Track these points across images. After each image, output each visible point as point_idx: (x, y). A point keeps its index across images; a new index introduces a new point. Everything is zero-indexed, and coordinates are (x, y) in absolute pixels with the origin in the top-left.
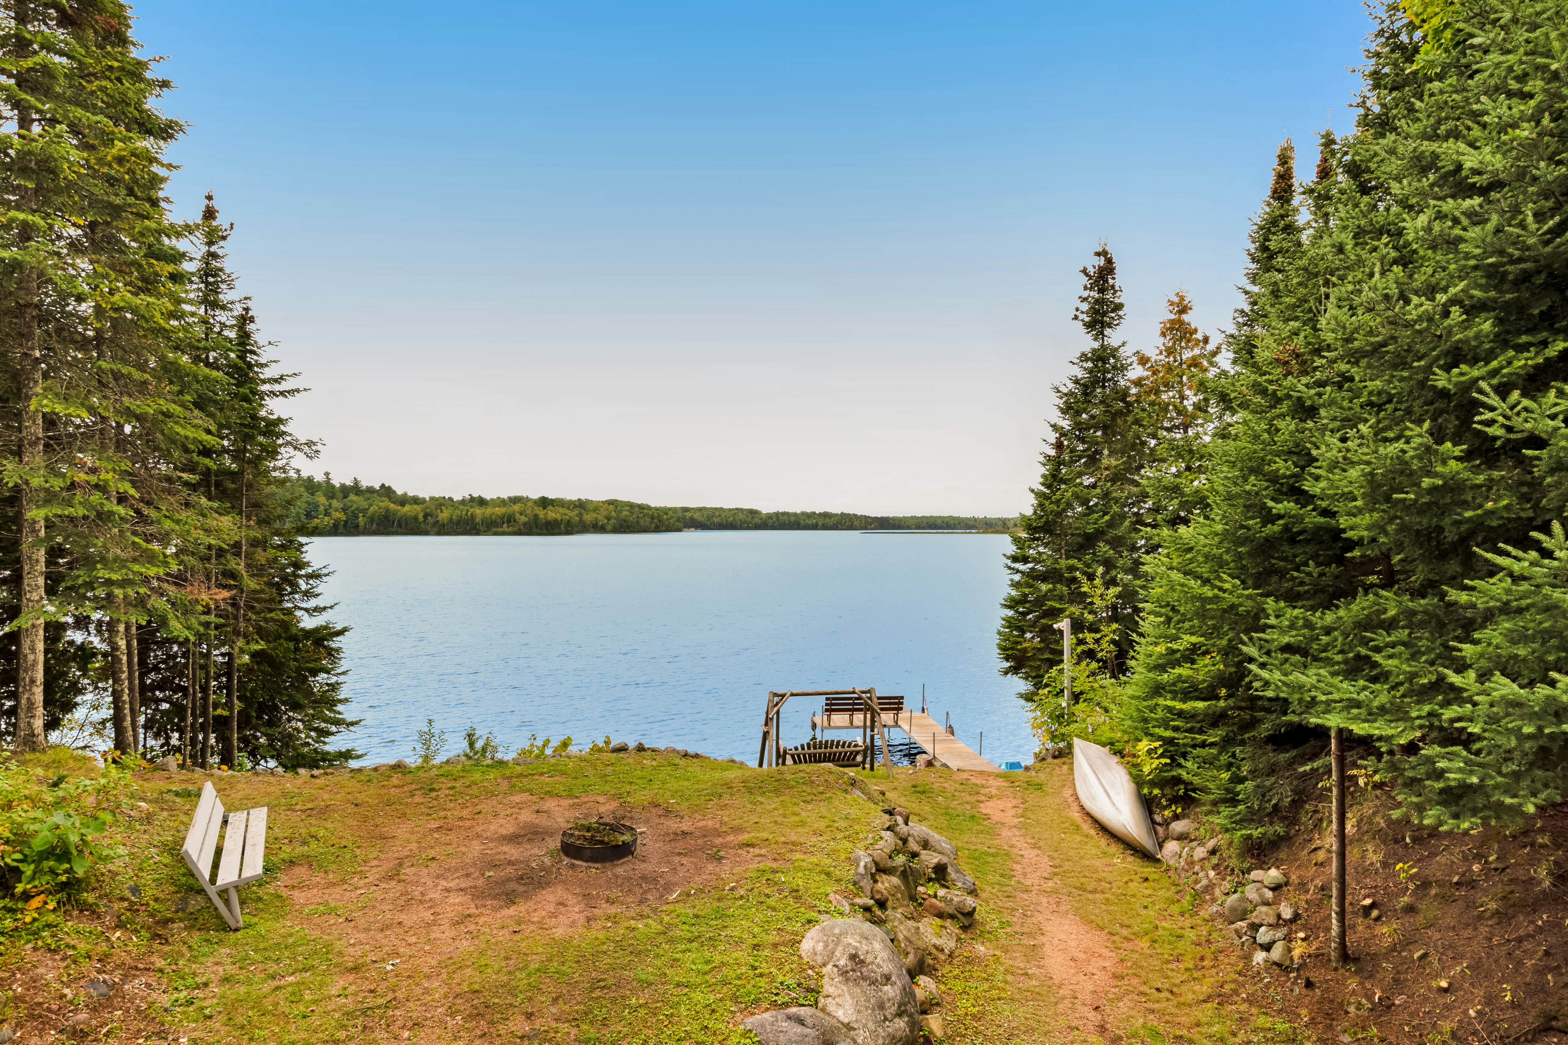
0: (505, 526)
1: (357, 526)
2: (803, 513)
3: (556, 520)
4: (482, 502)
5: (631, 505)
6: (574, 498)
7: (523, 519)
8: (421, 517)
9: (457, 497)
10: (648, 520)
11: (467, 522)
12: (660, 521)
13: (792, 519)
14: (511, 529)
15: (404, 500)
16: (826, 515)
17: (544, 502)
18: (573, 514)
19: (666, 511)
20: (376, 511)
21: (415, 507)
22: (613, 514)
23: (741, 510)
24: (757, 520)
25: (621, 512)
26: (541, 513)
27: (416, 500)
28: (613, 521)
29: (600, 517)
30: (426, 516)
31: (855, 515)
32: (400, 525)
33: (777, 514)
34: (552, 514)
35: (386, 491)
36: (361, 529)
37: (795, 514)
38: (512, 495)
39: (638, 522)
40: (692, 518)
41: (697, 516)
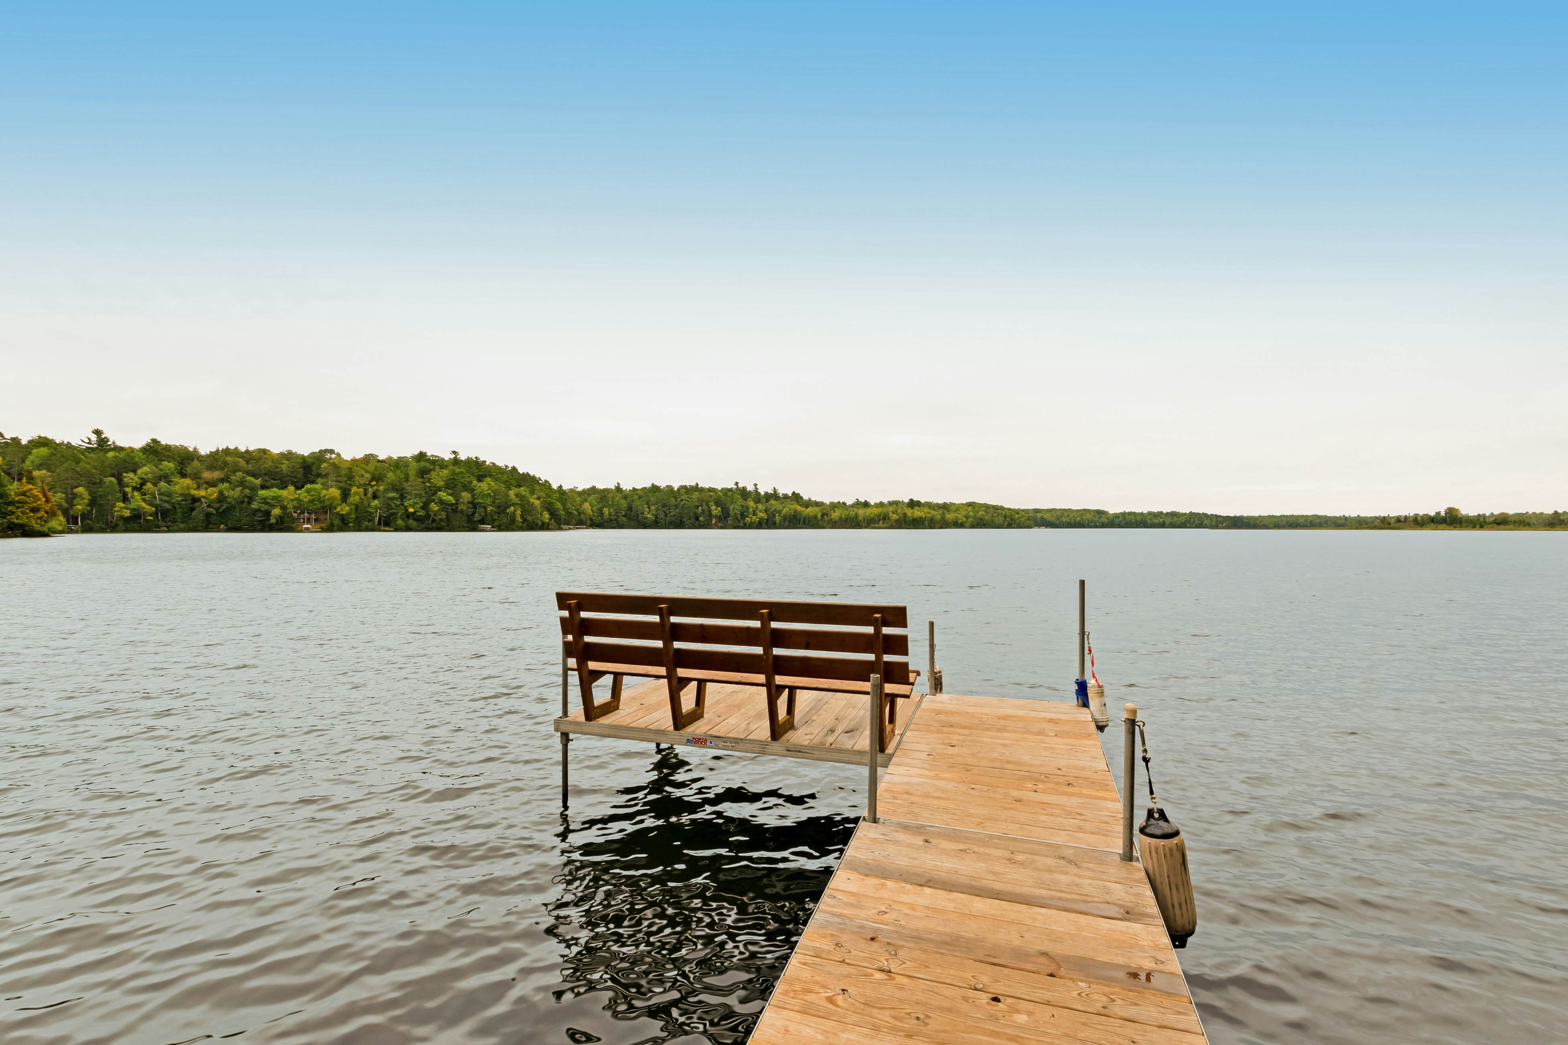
0: (881, 522)
1: (775, 523)
2: (1150, 513)
3: (921, 518)
4: (866, 504)
5: (987, 507)
6: (941, 502)
7: (895, 517)
8: (819, 516)
9: (849, 502)
10: (1001, 519)
11: (852, 520)
12: (1012, 520)
13: (1139, 518)
14: (885, 525)
15: (809, 504)
16: (1173, 514)
17: (913, 504)
18: (937, 515)
19: (1017, 512)
20: (787, 512)
21: (816, 508)
22: (971, 513)
23: (1089, 511)
24: (1104, 519)
25: (978, 511)
26: (909, 512)
27: (817, 504)
28: (971, 519)
29: (960, 516)
30: (822, 516)
31: (1205, 515)
32: (804, 522)
33: (1124, 514)
34: (917, 513)
35: (796, 497)
36: (777, 525)
37: (1142, 514)
38: (891, 500)
39: (992, 521)
40: (1042, 519)
41: (1047, 516)
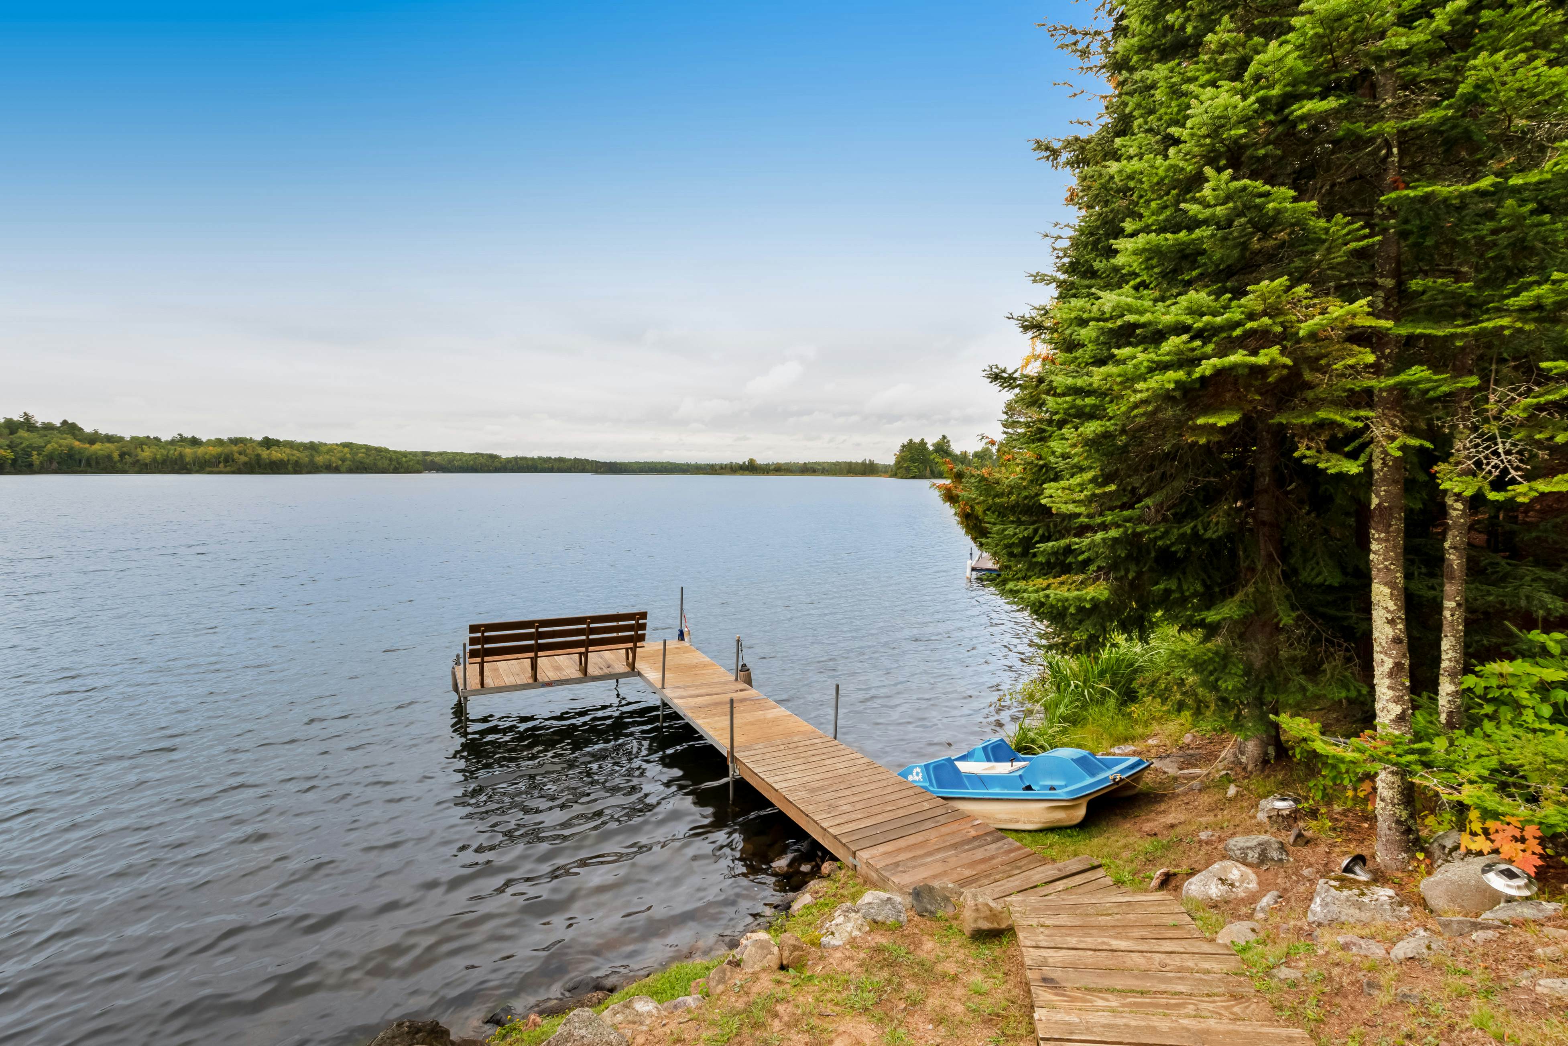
0: (221, 465)
1: (31, 465)
2: (540, 458)
3: (282, 461)
4: (195, 442)
5: (368, 448)
6: (306, 440)
7: (243, 459)
8: (116, 456)
9: (165, 437)
10: (387, 462)
11: (174, 462)
12: (399, 463)
13: (530, 463)
14: (228, 468)
15: (94, 438)
16: (561, 460)
17: (268, 443)
18: (304, 457)
19: (405, 454)
20: (55, 449)
21: (108, 445)
22: (348, 455)
23: (482, 455)
24: (497, 464)
25: (357, 454)
26: (264, 453)
27: (109, 439)
28: (348, 463)
29: (333, 459)
30: (122, 455)
31: (587, 460)
32: (88, 464)
33: (516, 459)
34: (276, 454)
35: (70, 428)
36: (36, 468)
37: (533, 459)
38: (233, 436)
39: (375, 464)
40: (432, 462)
41: (437, 459)
